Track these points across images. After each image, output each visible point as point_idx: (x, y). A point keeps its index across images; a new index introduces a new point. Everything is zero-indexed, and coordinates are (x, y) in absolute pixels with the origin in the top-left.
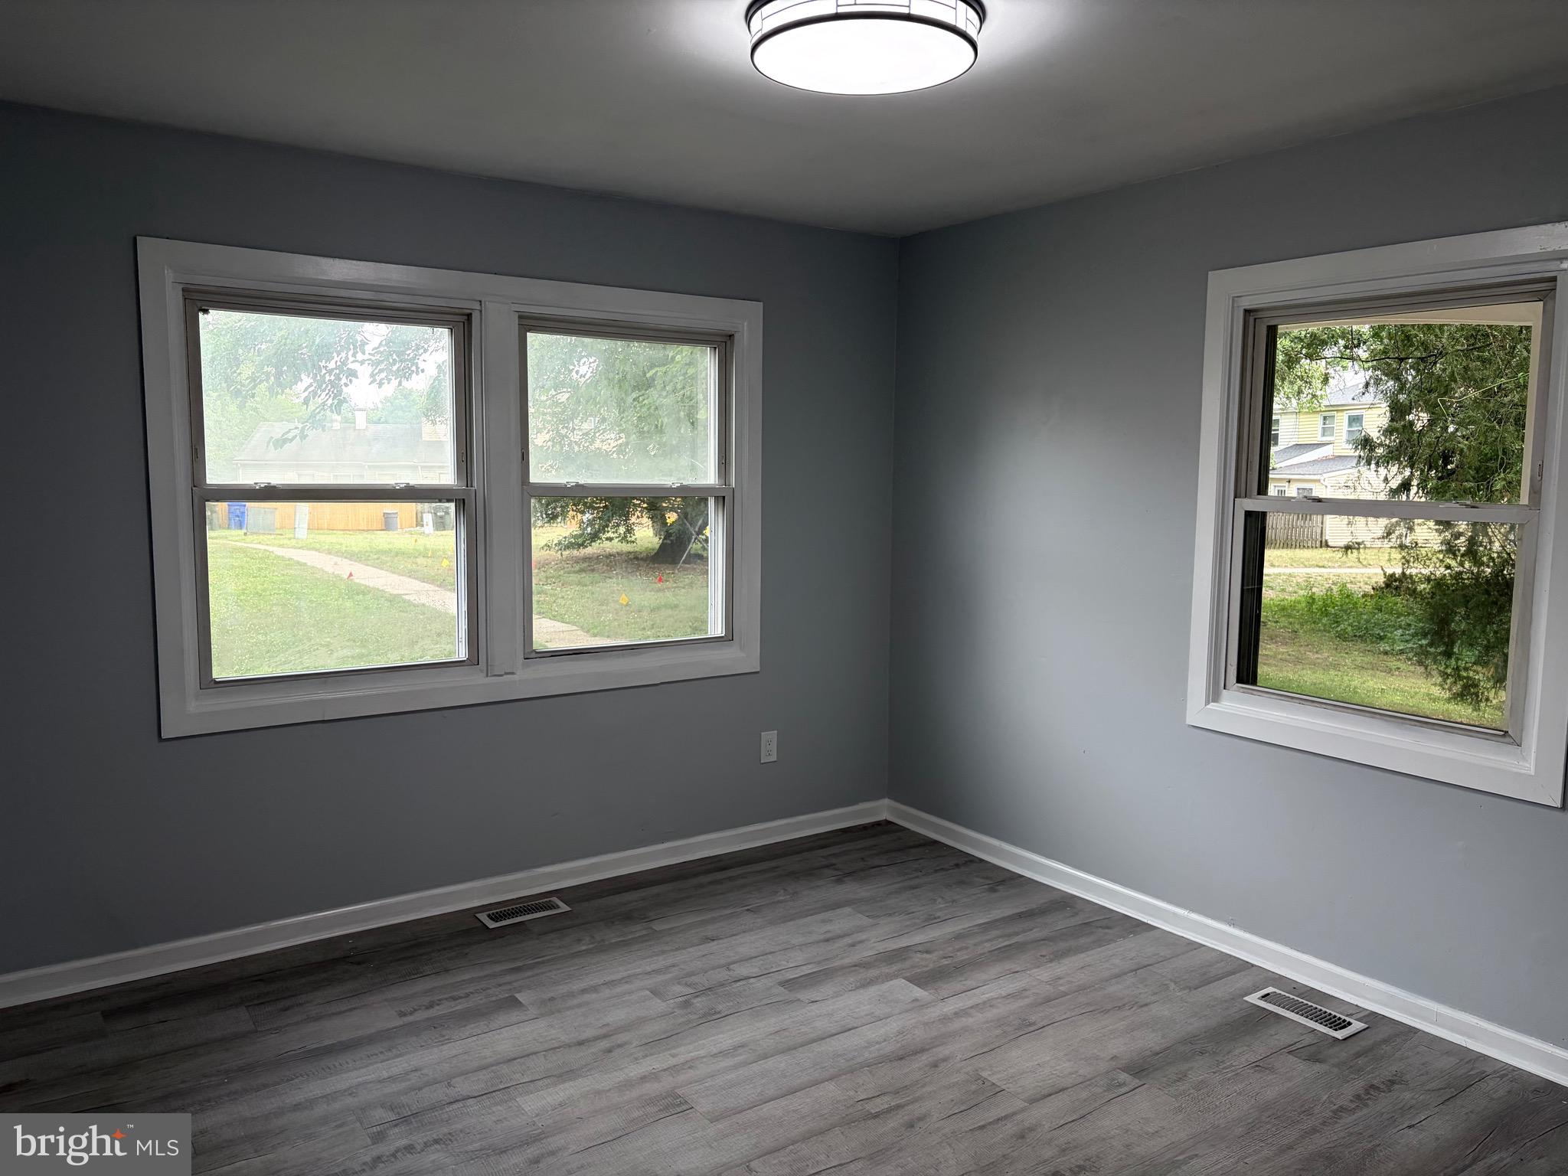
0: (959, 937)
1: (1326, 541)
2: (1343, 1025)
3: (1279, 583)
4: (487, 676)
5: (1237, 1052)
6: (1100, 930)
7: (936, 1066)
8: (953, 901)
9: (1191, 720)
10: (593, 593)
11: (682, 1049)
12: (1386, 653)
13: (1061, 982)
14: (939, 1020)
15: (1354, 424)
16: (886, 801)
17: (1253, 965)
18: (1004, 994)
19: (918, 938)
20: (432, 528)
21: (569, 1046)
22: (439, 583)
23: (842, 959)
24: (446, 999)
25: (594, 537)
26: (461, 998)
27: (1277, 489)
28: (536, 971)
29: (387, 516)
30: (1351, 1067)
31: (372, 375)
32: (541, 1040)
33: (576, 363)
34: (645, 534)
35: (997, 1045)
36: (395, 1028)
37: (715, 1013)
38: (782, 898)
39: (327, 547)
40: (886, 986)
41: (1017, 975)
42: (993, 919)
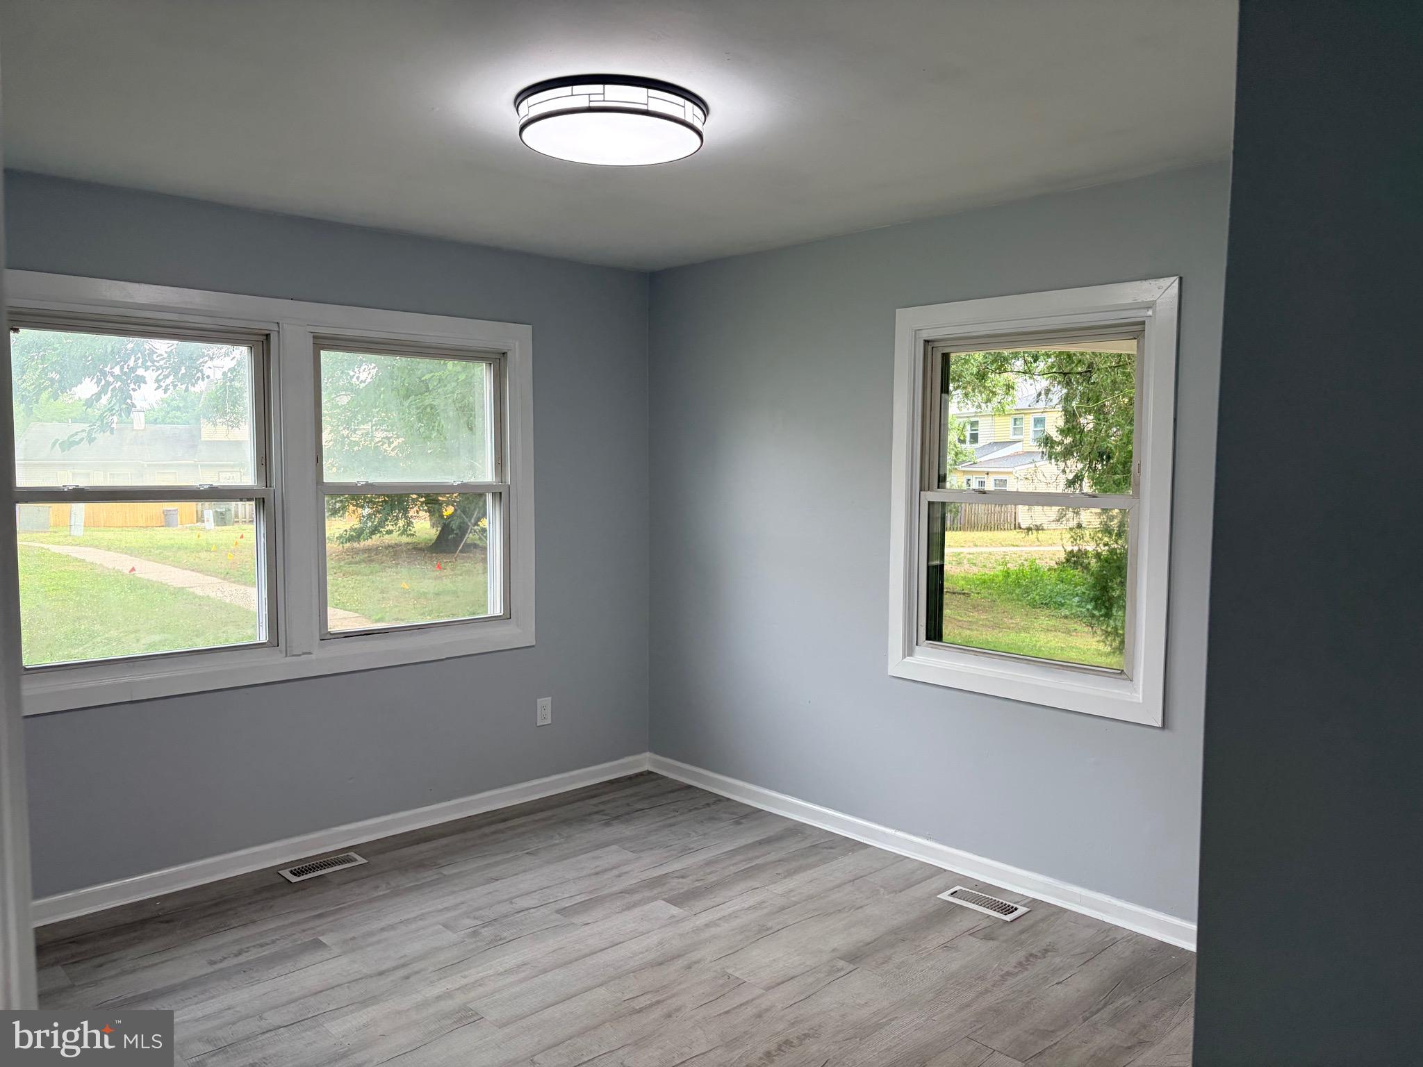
0: (709, 863)
1: (1019, 524)
2: (1011, 910)
3: (981, 560)
4: (286, 656)
5: (930, 938)
6: (825, 850)
7: (689, 967)
8: (705, 834)
9: (892, 671)
10: (373, 582)
11: (472, 971)
12: (1066, 617)
13: (792, 894)
14: (693, 931)
15: (1038, 425)
16: (648, 755)
17: (945, 870)
18: (746, 906)
19: (676, 866)
20: (213, 524)
21: (371, 976)
22: (222, 576)
23: (610, 887)
24: (254, 946)
25: (375, 530)
26: (267, 944)
27: (978, 480)
28: (337, 916)
29: (166, 513)
30: (1016, 941)
31: (157, 381)
32: (345, 974)
33: (356, 370)
34: (423, 526)
35: (741, 946)
36: (206, 974)
37: (501, 939)
38: (557, 842)
39: (106, 543)
40: (647, 907)
41: (757, 891)
42: (738, 846)
